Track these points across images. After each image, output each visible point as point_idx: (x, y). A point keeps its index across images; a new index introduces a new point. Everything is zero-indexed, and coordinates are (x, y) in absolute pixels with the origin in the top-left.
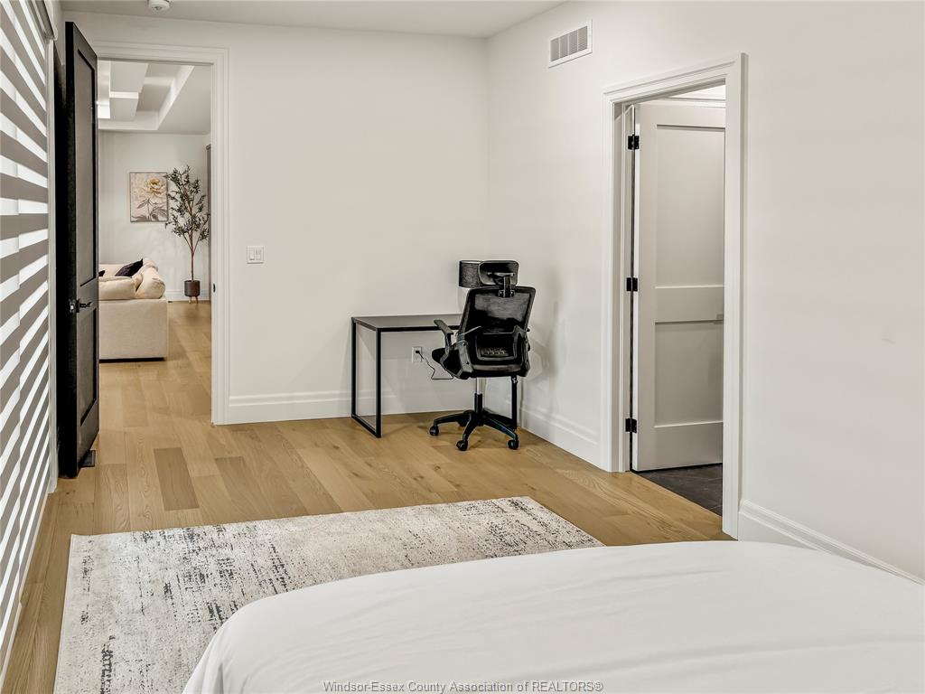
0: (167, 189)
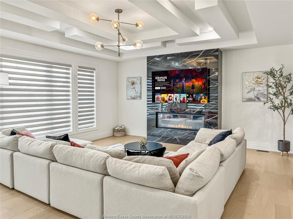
0: (267, 81)
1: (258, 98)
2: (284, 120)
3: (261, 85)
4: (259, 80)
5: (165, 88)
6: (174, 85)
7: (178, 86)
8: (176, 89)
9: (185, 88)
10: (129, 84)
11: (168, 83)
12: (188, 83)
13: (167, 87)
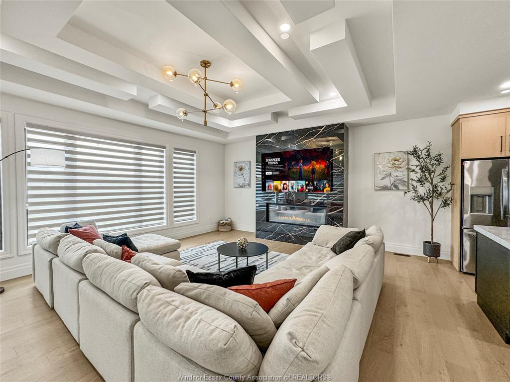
0: (408, 164)
1: (396, 186)
2: (432, 215)
3: (400, 169)
4: (397, 163)
5: (277, 173)
6: (289, 169)
7: (294, 170)
8: (291, 175)
9: (303, 173)
10: (237, 169)
11: (282, 167)
12: (306, 166)
13: (281, 171)
